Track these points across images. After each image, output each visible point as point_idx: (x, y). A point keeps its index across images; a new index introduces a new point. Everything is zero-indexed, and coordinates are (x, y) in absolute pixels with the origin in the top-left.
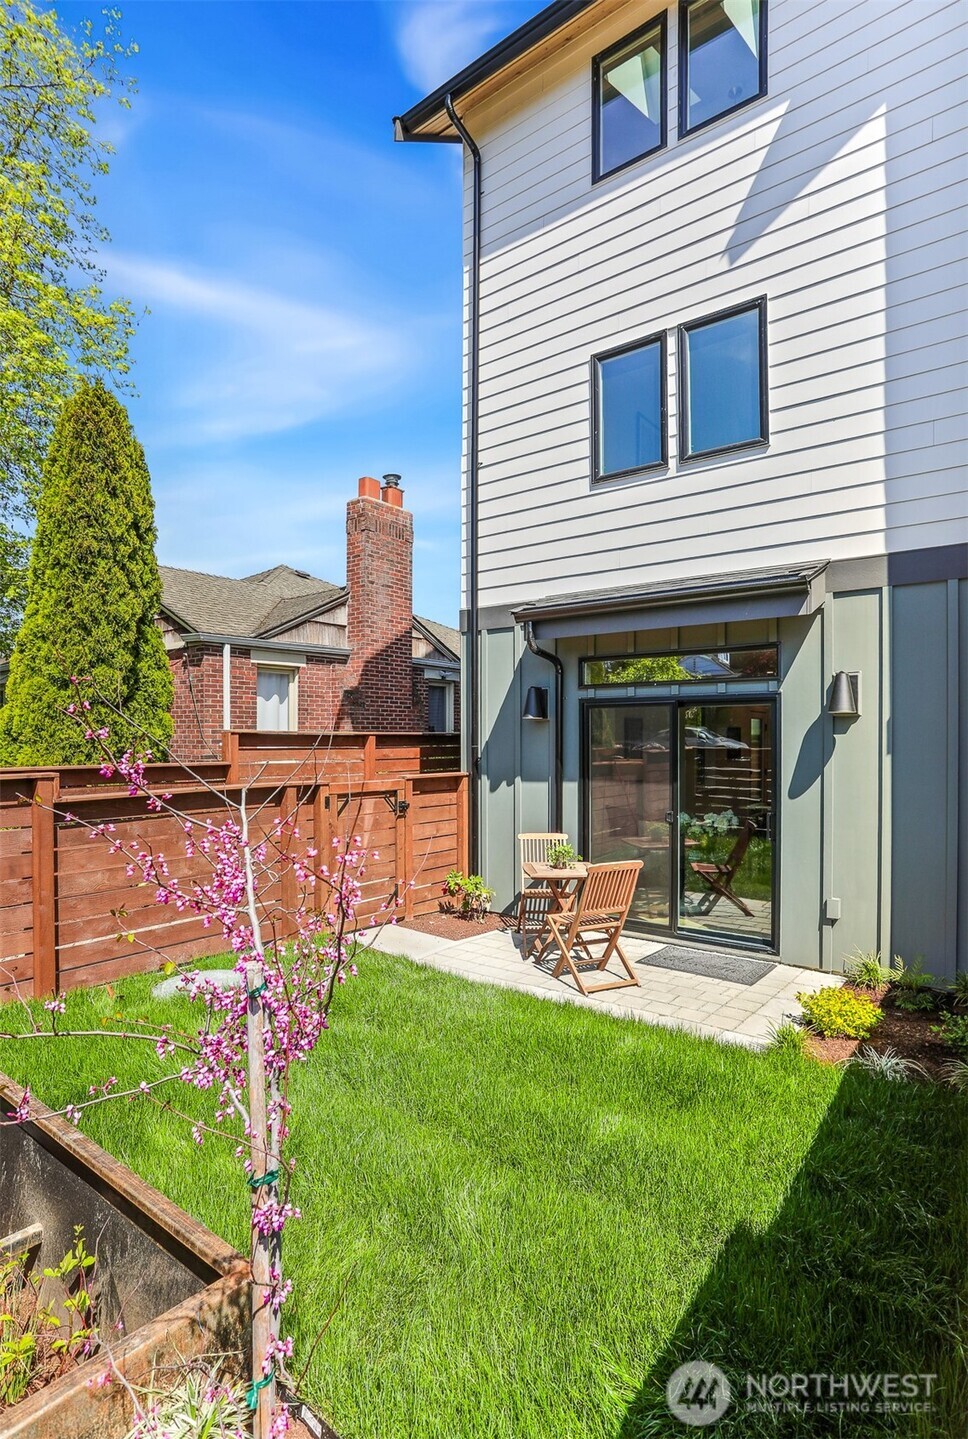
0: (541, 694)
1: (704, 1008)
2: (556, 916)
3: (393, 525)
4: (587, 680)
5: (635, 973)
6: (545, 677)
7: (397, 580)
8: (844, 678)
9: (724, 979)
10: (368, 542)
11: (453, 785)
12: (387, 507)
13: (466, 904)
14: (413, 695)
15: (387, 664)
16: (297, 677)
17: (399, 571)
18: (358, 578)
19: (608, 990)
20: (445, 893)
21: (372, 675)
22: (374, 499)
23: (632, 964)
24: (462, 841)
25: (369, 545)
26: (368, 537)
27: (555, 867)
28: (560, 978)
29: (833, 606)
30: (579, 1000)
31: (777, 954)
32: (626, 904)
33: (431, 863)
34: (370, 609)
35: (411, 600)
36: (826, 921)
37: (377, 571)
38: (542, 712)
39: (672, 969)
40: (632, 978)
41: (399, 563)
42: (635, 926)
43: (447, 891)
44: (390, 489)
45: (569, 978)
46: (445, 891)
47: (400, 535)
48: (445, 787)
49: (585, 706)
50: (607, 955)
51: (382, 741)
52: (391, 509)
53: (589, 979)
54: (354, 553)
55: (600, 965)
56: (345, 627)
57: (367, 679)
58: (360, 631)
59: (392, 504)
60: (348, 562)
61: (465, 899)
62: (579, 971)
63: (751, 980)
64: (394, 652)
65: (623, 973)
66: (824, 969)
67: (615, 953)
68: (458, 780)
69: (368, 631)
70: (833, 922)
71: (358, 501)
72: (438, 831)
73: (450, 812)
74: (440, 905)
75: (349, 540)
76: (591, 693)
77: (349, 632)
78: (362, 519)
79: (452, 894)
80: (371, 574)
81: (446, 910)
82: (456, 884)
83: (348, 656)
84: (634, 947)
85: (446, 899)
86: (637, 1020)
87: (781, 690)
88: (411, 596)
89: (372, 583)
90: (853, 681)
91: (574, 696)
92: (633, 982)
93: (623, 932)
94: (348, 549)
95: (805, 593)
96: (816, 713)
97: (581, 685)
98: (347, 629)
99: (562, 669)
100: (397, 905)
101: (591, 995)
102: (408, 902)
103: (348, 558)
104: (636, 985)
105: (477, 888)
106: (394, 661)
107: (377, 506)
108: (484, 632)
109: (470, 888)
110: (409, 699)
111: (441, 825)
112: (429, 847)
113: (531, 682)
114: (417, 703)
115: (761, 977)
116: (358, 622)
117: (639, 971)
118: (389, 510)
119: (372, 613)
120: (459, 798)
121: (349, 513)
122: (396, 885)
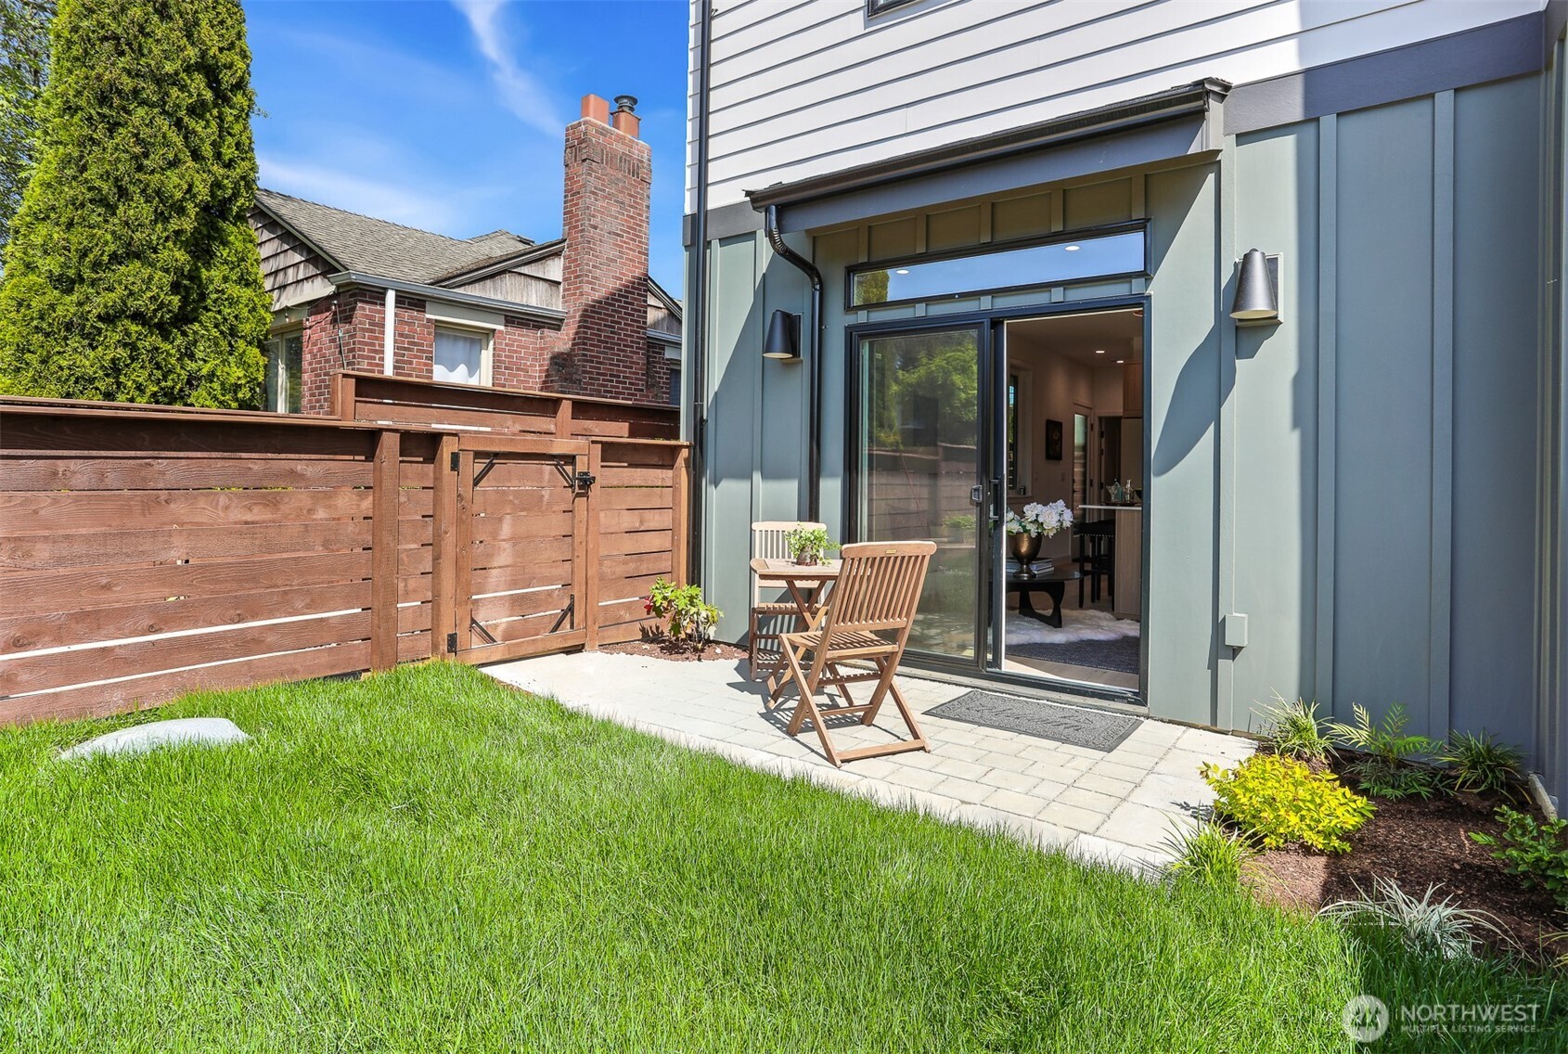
0: (790, 323)
1: (1036, 791)
2: (797, 637)
3: (625, 158)
4: (856, 301)
5: (920, 729)
6: (798, 301)
7: (629, 227)
8: (1257, 258)
9: (1064, 741)
10: (590, 175)
11: (666, 458)
12: (618, 135)
13: (676, 627)
14: (647, 374)
15: (612, 332)
16: (491, 343)
17: (632, 217)
18: (577, 221)
19: (874, 757)
20: (648, 613)
21: (591, 345)
22: (599, 123)
23: (916, 716)
24: (679, 540)
25: (592, 179)
26: (591, 169)
27: (799, 562)
28: (799, 737)
29: (1234, 158)
30: (823, 774)
31: (1143, 703)
32: (908, 615)
33: (631, 568)
34: (590, 260)
35: (647, 255)
36: (1222, 649)
37: (603, 213)
38: (792, 346)
39: (980, 724)
40: (916, 736)
41: (632, 207)
42: (919, 659)
43: (653, 609)
44: (622, 115)
45: (811, 738)
46: (649, 608)
47: (635, 172)
48: (655, 460)
49: (854, 336)
50: (876, 701)
51: (581, 410)
52: (624, 138)
53: (842, 740)
54: (572, 189)
55: (867, 716)
56: (559, 283)
57: (584, 349)
58: (577, 288)
59: (625, 132)
60: (565, 202)
61: (674, 619)
62: (828, 727)
63: (1109, 742)
64: (623, 318)
65: (902, 729)
66: (1219, 727)
67: (889, 695)
68: (675, 450)
69: (587, 288)
70: (1235, 651)
71: (579, 124)
72: (642, 522)
73: (661, 497)
74: (643, 630)
75: (567, 173)
76: (862, 317)
77: (565, 290)
78: (584, 145)
79: (659, 612)
80: (594, 216)
81: (651, 637)
82: (665, 598)
83: (562, 320)
84: (919, 690)
85: (652, 622)
86: (921, 813)
87: (1150, 291)
88: (647, 250)
89: (595, 228)
90: (1271, 264)
91: (838, 323)
92: (917, 744)
93: (900, 669)
94: (566, 185)
95: (1198, 116)
96: (1208, 323)
97: (849, 308)
98: (561, 287)
99: (821, 283)
100: (572, 627)
101: (846, 766)
102: (590, 622)
103: (566, 196)
104: (923, 748)
105: (692, 604)
106: (622, 329)
107: (603, 132)
108: (715, 243)
109: (682, 604)
110: (642, 380)
111: (647, 514)
112: (629, 544)
113: (779, 303)
114: (653, 386)
115: (1123, 737)
116: (576, 277)
117: (926, 726)
118: (620, 139)
119: (594, 266)
120: (676, 477)
121: (567, 140)
122: (572, 597)
